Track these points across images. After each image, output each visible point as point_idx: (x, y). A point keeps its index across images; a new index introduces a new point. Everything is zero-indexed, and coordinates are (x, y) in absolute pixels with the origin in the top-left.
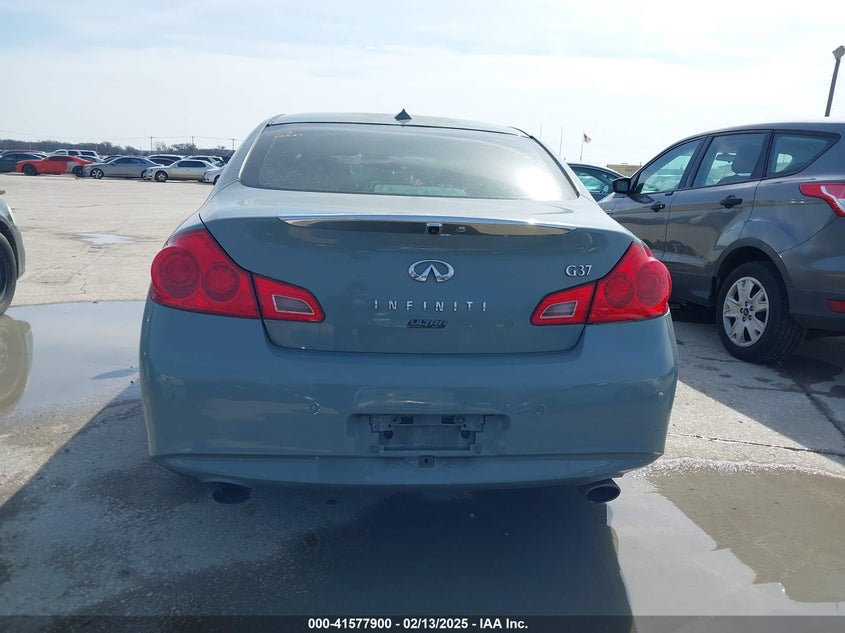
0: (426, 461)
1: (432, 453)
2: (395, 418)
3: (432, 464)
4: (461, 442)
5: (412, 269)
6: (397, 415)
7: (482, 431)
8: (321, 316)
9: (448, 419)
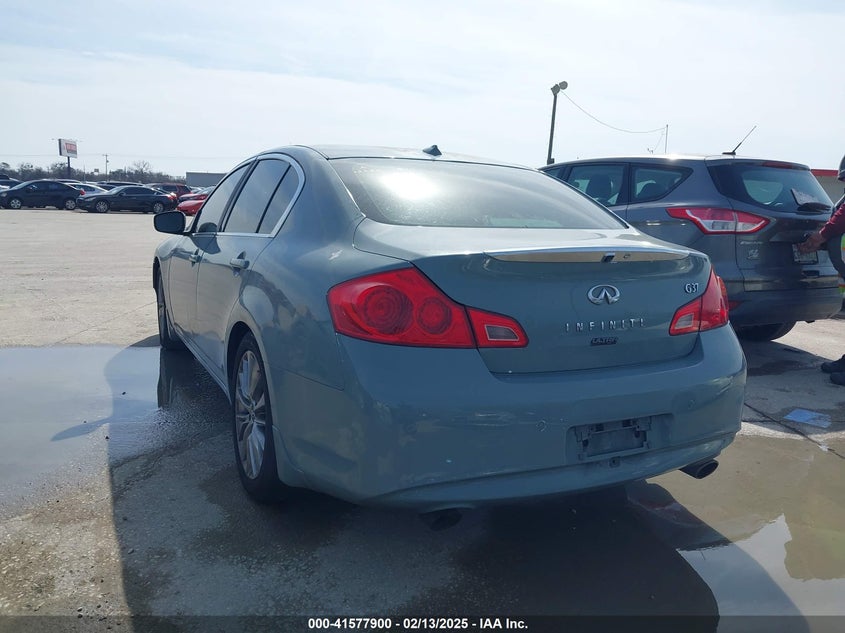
0: (614, 462)
1: (619, 454)
2: (591, 427)
3: (619, 465)
4: (636, 441)
5: (590, 295)
6: (592, 425)
7: (650, 429)
8: (525, 342)
9: (626, 423)
